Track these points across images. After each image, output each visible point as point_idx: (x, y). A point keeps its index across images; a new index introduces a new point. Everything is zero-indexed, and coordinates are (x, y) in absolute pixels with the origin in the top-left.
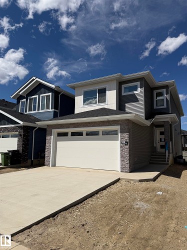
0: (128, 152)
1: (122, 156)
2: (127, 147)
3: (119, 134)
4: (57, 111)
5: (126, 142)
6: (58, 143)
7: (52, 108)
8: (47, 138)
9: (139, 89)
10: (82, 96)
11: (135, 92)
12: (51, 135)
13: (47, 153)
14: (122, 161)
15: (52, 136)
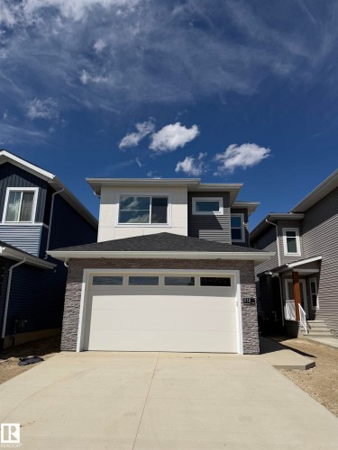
0: (256, 317)
1: (245, 325)
2: (255, 308)
3: (239, 286)
4: (47, 226)
5: (252, 300)
6: (95, 299)
7: (37, 220)
8: (68, 287)
9: (221, 209)
10: (118, 206)
11: (216, 213)
12: (81, 282)
13: (66, 322)
14: (245, 334)
15: (84, 284)
